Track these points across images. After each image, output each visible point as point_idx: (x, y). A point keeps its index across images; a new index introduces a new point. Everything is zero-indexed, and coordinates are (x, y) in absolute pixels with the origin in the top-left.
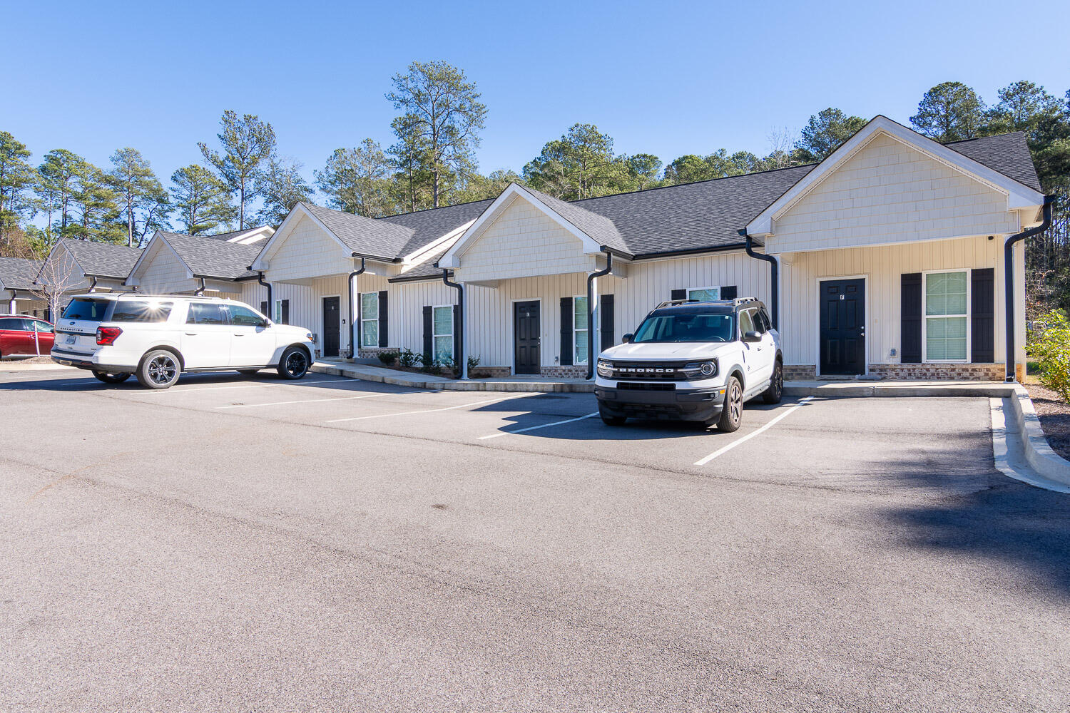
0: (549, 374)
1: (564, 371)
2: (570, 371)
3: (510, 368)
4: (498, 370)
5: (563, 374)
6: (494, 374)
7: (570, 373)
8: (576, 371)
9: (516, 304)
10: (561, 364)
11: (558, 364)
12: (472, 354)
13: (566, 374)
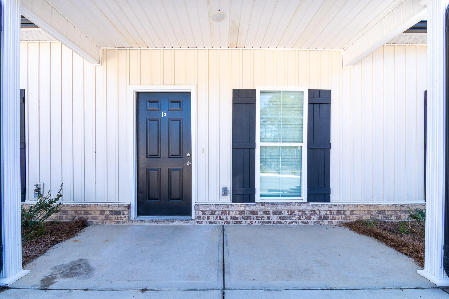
0: (212, 218)
1: (242, 212)
2: (253, 212)
3: (129, 207)
4: (102, 212)
5: (240, 217)
6: (95, 218)
7: (254, 217)
8: (265, 212)
9: (138, 94)
10: (234, 201)
11: (228, 200)
12: (45, 180)
13: (246, 218)
